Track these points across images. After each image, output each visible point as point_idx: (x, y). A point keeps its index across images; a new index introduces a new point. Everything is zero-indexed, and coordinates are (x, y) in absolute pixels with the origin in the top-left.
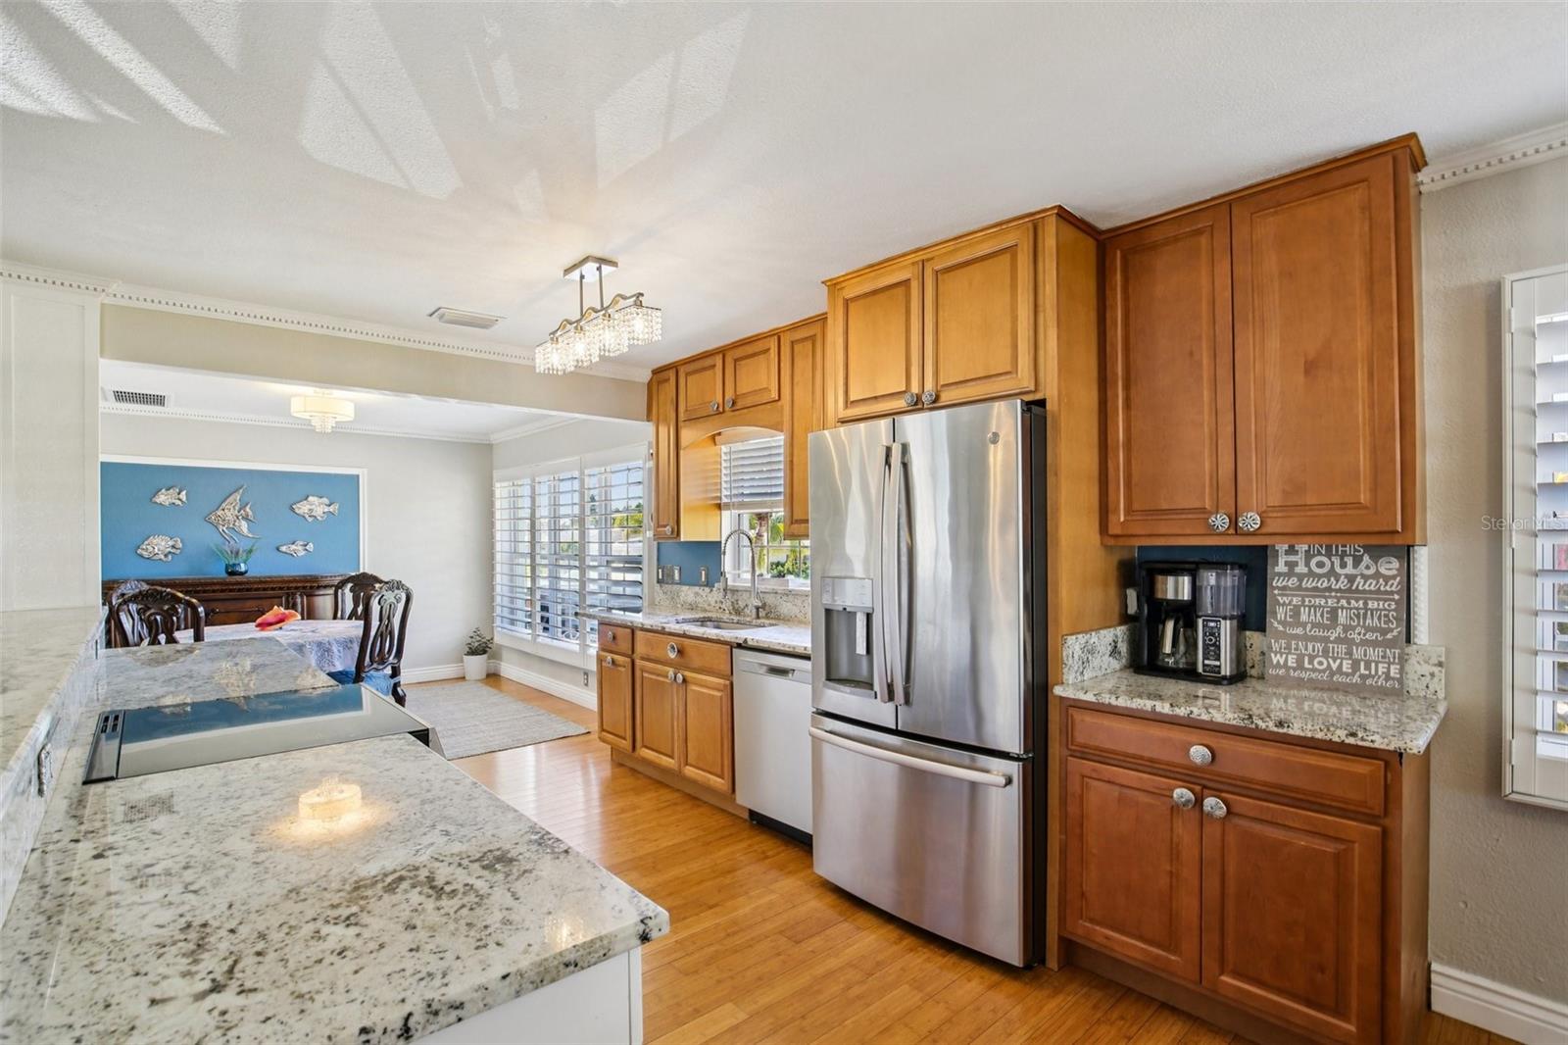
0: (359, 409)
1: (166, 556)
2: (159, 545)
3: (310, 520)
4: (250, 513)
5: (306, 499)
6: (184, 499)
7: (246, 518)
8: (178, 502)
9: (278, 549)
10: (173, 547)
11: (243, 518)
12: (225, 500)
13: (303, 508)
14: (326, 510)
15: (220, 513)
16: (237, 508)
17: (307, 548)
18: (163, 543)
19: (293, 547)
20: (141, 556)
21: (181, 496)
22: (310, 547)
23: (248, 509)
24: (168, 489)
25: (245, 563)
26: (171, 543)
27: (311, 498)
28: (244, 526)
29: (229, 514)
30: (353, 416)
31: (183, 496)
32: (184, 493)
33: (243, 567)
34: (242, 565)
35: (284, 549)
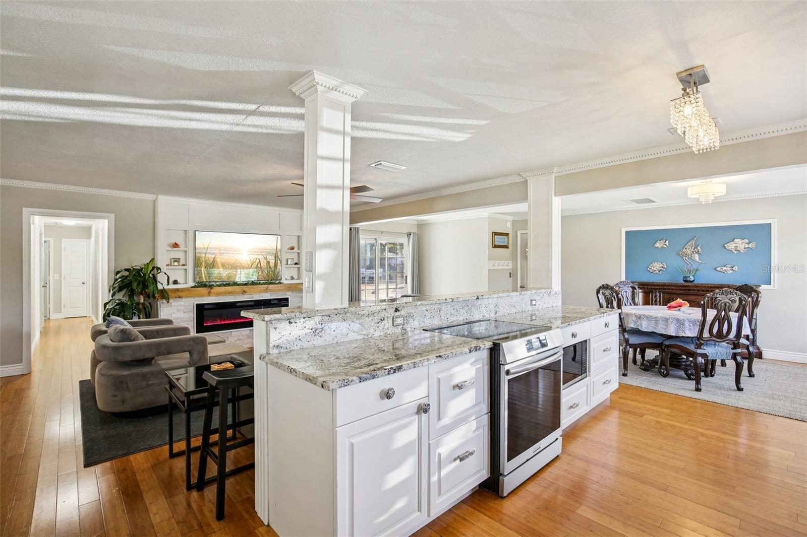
0: (729, 186)
1: (659, 271)
2: (657, 266)
3: (735, 252)
4: (700, 250)
5: (733, 241)
6: (667, 245)
7: (698, 253)
8: (665, 246)
9: (715, 269)
10: (662, 267)
11: (696, 252)
12: (686, 244)
13: (731, 246)
14: (747, 246)
15: (684, 250)
16: (693, 248)
17: (734, 268)
18: (658, 266)
19: (725, 268)
20: (649, 271)
21: (666, 243)
22: (736, 268)
23: (699, 248)
24: (660, 241)
25: (693, 276)
26: (661, 265)
27: (736, 240)
28: (696, 257)
29: (689, 251)
30: (725, 192)
31: (667, 243)
32: (667, 242)
33: (692, 278)
34: (691, 277)
35: (719, 269)
